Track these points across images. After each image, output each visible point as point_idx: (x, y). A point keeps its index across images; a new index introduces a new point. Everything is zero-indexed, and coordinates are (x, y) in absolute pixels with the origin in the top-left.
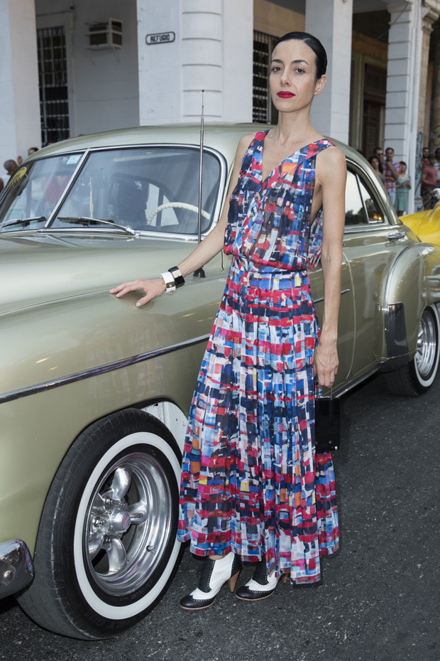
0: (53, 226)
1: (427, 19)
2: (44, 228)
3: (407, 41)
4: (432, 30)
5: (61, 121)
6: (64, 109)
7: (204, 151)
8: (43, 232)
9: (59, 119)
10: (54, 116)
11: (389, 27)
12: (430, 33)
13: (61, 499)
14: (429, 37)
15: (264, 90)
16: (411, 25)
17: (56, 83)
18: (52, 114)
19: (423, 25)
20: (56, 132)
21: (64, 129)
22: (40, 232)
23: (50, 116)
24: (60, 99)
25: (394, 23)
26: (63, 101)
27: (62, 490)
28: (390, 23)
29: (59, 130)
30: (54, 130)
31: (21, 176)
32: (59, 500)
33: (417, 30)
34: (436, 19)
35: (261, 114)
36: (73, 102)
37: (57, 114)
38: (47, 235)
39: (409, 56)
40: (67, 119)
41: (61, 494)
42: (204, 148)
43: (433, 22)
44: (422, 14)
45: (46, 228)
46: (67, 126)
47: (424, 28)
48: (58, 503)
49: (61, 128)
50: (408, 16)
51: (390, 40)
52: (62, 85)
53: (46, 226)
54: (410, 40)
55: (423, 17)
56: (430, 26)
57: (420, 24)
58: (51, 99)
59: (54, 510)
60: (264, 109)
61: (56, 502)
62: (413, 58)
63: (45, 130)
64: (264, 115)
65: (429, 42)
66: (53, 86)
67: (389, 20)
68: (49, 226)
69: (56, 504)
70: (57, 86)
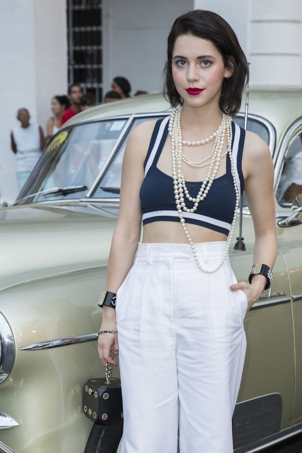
0: (96, 195)
2: (86, 197)
5: (92, 55)
6: (97, 38)
7: (249, 119)
8: (86, 202)
9: (89, 52)
10: (83, 48)
13: (102, 441)
17: (87, 4)
18: (81, 45)
20: (85, 70)
21: (95, 66)
22: (82, 202)
23: (78, 48)
24: (92, 25)
26: (95, 28)
27: (103, 432)
29: (89, 66)
30: (82, 66)
31: (61, 142)
32: (100, 441)
36: (110, 30)
37: (86, 45)
38: (89, 204)
40: (99, 52)
41: (102, 436)
42: (249, 116)
45: (88, 198)
46: (99, 61)
48: (99, 444)
49: (92, 63)
52: (95, 7)
53: (88, 195)
58: (80, 25)
59: (96, 449)
61: (98, 442)
63: (71, 68)
66: (83, 7)
68: (91, 196)
69: (97, 444)
70: (89, 7)
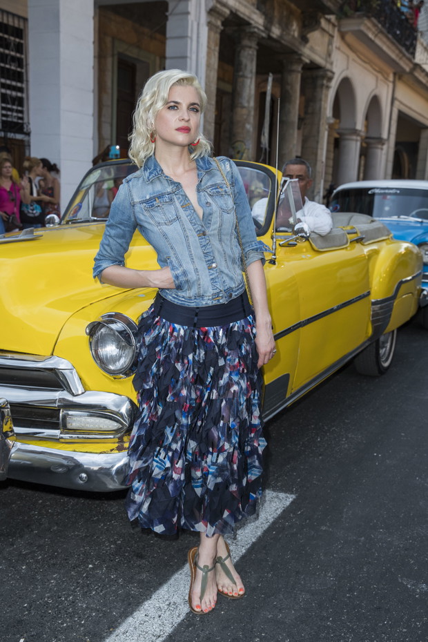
1: (213, 13)
3: (187, 37)
4: (222, 28)
11: (166, 18)
12: (219, 31)
14: (218, 36)
15: (19, 85)
16: (191, 18)
19: (209, 20)
25: (171, 14)
28: (167, 14)
33: (198, 25)
34: (226, 16)
35: (15, 114)
39: (189, 55)
43: (223, 19)
44: (206, 5)
47: (209, 24)
50: (187, 6)
51: (168, 35)
54: (189, 35)
55: (208, 9)
56: (219, 23)
57: (204, 17)
60: (20, 108)
62: (194, 57)
64: (20, 115)
65: (218, 42)
67: (167, 10)
